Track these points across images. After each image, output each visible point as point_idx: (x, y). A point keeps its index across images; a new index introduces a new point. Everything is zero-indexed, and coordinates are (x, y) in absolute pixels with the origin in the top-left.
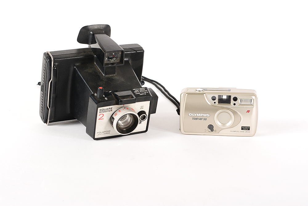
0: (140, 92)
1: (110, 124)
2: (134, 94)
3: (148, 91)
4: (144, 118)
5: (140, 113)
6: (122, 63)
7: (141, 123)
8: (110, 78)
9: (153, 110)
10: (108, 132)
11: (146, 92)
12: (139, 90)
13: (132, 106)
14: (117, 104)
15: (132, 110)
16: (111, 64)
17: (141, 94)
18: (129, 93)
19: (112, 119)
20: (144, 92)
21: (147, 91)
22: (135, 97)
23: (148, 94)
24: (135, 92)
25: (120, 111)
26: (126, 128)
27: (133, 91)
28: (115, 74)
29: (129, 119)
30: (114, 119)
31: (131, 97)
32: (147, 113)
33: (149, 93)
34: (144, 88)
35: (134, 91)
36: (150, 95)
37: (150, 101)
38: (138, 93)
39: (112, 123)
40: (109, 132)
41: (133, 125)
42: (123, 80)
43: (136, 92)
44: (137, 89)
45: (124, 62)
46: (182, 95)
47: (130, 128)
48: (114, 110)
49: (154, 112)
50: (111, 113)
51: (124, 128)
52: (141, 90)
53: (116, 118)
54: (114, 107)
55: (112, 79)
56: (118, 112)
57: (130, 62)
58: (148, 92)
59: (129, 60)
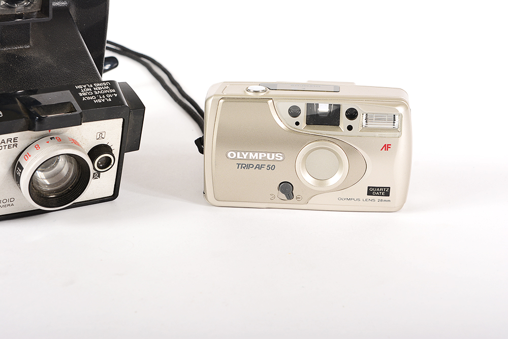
0: (96, 93)
1: (12, 182)
2: (78, 99)
3: (117, 92)
4: (107, 163)
5: (94, 153)
6: (47, 14)
7: (99, 176)
8: (13, 56)
9: (131, 141)
10: (7, 203)
11: (113, 93)
12: (92, 88)
13: (72, 132)
14: (30, 128)
15: (74, 143)
16: (20, 16)
17: (98, 98)
18: (65, 96)
19: (16, 168)
20: (105, 94)
21: (114, 91)
22: (79, 109)
23: (117, 101)
24: (81, 94)
25: (37, 147)
26: (57, 191)
27: (76, 93)
28: (27, 42)
29: (64, 167)
30: (22, 169)
31: (68, 108)
32: (116, 152)
33: (119, 97)
34: (105, 82)
35: (79, 90)
36: (123, 104)
37: (121, 120)
38: (90, 96)
39: (17, 179)
40: (11, 203)
41: (77, 184)
42: (49, 60)
43: (85, 94)
44: (87, 87)
45: (51, 12)
46: (210, 102)
47: (69, 191)
48: (21, 144)
49: (135, 146)
50: (15, 151)
51: (51, 192)
52: (98, 87)
53: (29, 166)
54: (23, 137)
55: (19, 58)
56: (32, 151)
57: (72, 11)
58: (116, 95)
59: (69, 5)
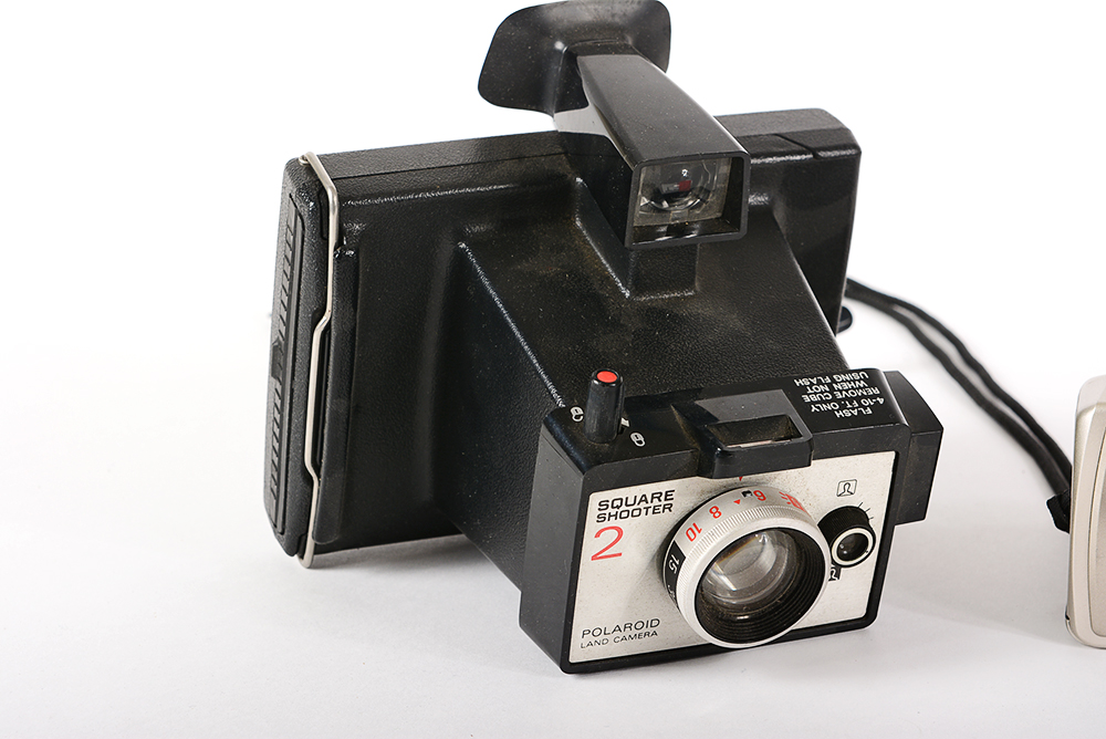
0: (839, 396)
1: (657, 586)
2: (803, 409)
3: (883, 394)
4: (856, 549)
5: (834, 523)
6: (736, 225)
7: (838, 575)
8: (661, 312)
9: (909, 500)
10: (644, 630)
11: (874, 396)
12: (830, 385)
13: (787, 480)
14: (702, 469)
15: (791, 504)
16: (672, 230)
17: (843, 407)
18: (772, 402)
19: (668, 558)
20: (858, 399)
21: (877, 391)
22: (806, 433)
23: (883, 413)
24: (807, 399)
25: (716, 512)
26: (751, 607)
27: (796, 395)
28: (689, 284)
29: (768, 556)
30: (682, 558)
31: (782, 430)
32: (877, 523)
33: (888, 404)
34: (858, 371)
35: (803, 389)
36: (897, 419)
37: (892, 455)
38: (827, 402)
39: (670, 580)
40: (651, 630)
41: (793, 593)
42: (735, 322)
43: (815, 398)
44: (819, 383)
45: (744, 221)
46: (1088, 418)
47: (777, 607)
48: (681, 505)
49: (918, 513)
50: (667, 520)
51: (739, 609)
52: (843, 384)
53: (697, 554)
54: (684, 490)
55: (674, 317)
56: (703, 519)
57: (779, 215)
58: (881, 401)
59: (772, 201)
